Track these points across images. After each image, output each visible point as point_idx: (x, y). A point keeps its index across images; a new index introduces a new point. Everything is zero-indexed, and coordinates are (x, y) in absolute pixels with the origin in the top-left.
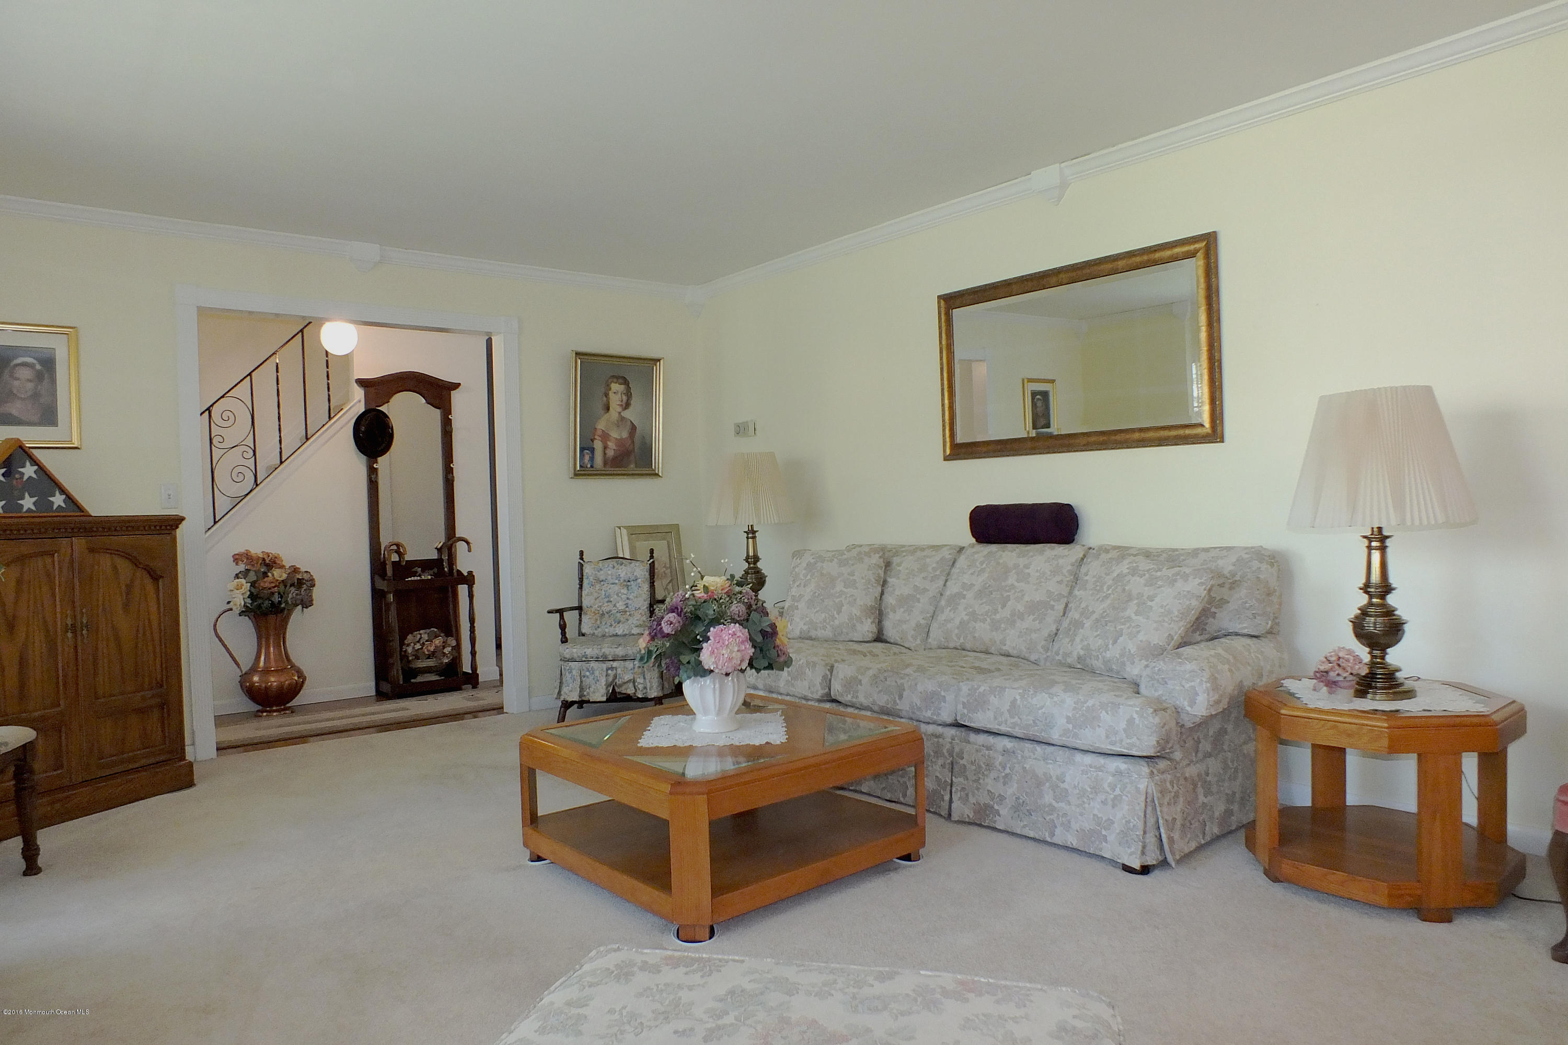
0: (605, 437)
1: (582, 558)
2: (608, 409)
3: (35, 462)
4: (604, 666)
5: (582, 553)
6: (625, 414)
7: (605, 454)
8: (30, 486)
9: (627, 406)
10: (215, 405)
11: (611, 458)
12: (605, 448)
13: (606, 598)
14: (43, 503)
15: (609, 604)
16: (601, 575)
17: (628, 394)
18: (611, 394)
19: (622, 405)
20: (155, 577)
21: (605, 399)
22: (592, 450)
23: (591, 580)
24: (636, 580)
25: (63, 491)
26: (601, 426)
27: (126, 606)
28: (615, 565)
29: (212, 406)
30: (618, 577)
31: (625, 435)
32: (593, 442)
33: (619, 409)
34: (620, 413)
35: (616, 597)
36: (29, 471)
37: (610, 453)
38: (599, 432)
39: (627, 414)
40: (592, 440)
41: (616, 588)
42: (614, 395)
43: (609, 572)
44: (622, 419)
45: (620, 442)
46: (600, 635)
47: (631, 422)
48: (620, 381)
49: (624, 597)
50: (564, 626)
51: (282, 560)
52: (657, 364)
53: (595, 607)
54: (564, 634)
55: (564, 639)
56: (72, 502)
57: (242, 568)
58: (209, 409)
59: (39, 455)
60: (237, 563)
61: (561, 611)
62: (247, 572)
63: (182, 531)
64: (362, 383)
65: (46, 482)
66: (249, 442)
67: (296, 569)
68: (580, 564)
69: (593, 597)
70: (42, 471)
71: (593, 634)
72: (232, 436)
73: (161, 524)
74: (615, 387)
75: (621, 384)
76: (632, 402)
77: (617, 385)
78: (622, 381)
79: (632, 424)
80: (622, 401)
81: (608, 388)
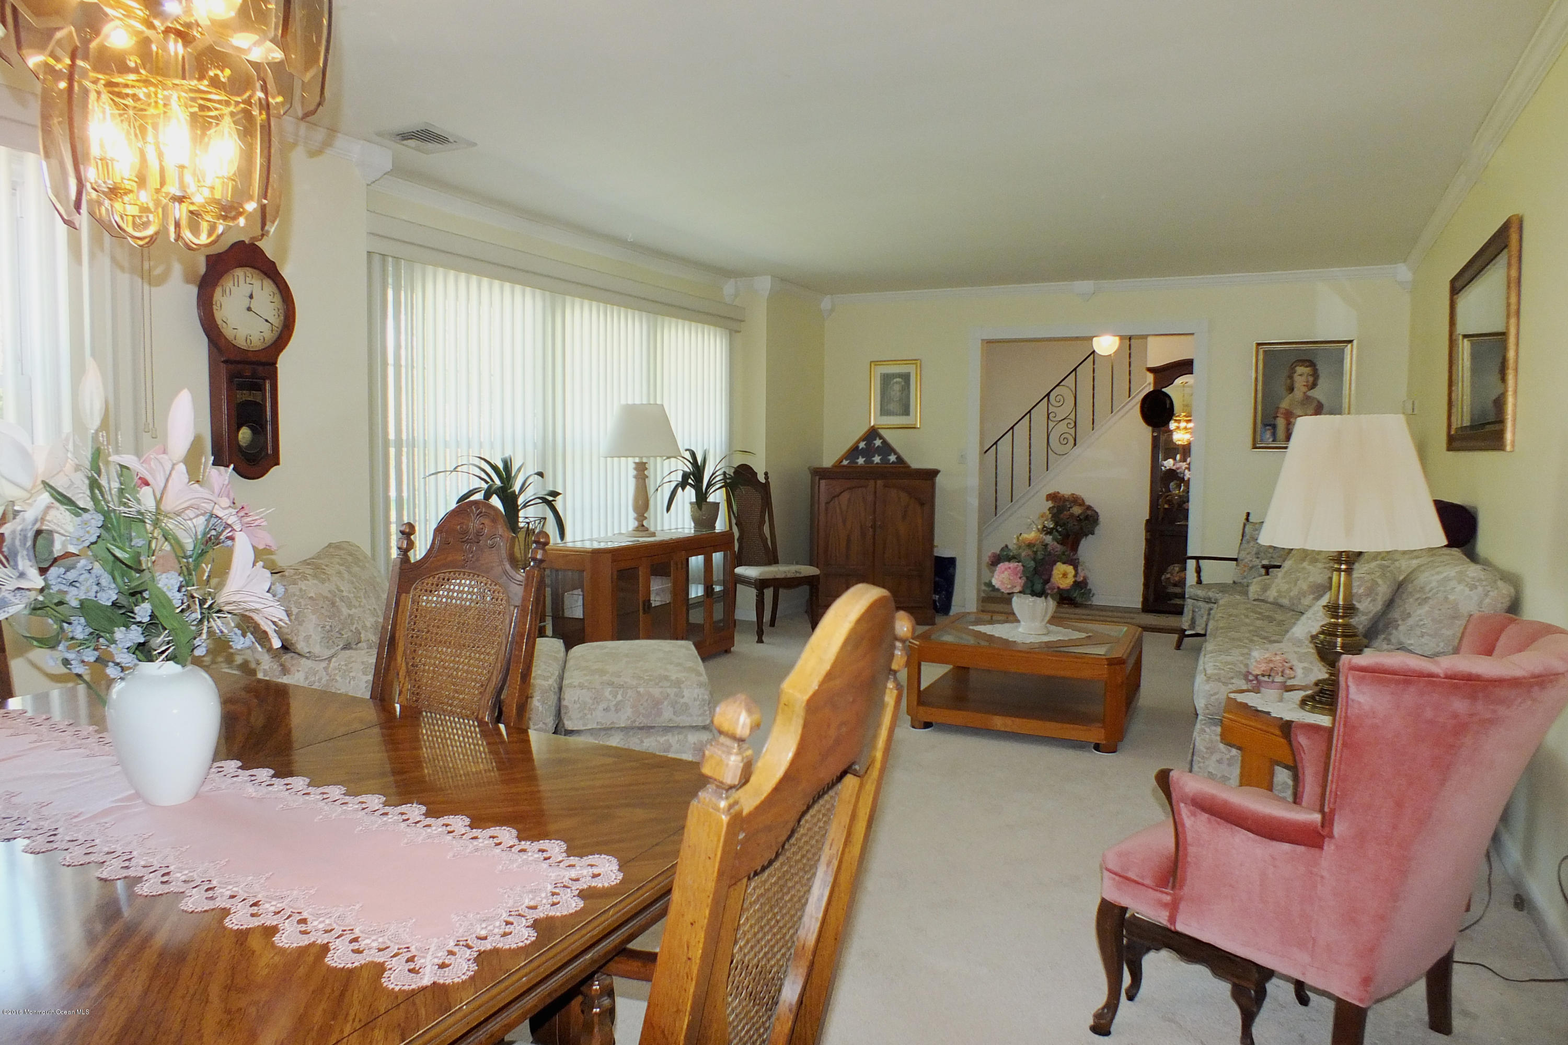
0: (1288, 415)
1: (1247, 519)
2: (1291, 389)
3: (881, 437)
4: (1208, 606)
5: (1248, 514)
6: (1310, 393)
7: (1287, 430)
8: (878, 451)
9: (1314, 385)
10: (1051, 393)
12: (1289, 424)
13: (1255, 554)
14: (885, 460)
15: (1256, 559)
16: (1255, 534)
17: (1315, 375)
18: (1296, 377)
19: (1307, 386)
20: (922, 504)
21: (1289, 381)
22: (1274, 427)
23: (1248, 537)
25: (896, 453)
26: (1284, 404)
27: (904, 517)
29: (1049, 393)
31: (1310, 412)
32: (1275, 419)
33: (1305, 389)
34: (1305, 393)
35: (1263, 554)
36: (878, 442)
38: (1281, 411)
39: (1315, 393)
40: (1275, 417)
42: (1299, 377)
44: (1309, 398)
47: (1318, 399)
49: (1269, 555)
50: (1198, 571)
51: (1083, 501)
52: (1349, 345)
53: (1246, 560)
54: (1199, 577)
55: (1199, 582)
56: (900, 459)
57: (1050, 504)
58: (1048, 395)
59: (882, 432)
60: (1047, 500)
61: (1197, 559)
62: (1053, 507)
63: (939, 479)
64: (1150, 370)
65: (887, 449)
66: (1072, 416)
67: (1089, 508)
68: (1245, 525)
69: (1246, 552)
70: (885, 442)
71: (1240, 583)
72: (1061, 413)
73: (931, 475)
74: (1300, 370)
75: (1307, 367)
76: (1321, 382)
77: (1302, 368)
78: (1308, 364)
79: (1319, 402)
80: (1307, 382)
81: (1292, 371)
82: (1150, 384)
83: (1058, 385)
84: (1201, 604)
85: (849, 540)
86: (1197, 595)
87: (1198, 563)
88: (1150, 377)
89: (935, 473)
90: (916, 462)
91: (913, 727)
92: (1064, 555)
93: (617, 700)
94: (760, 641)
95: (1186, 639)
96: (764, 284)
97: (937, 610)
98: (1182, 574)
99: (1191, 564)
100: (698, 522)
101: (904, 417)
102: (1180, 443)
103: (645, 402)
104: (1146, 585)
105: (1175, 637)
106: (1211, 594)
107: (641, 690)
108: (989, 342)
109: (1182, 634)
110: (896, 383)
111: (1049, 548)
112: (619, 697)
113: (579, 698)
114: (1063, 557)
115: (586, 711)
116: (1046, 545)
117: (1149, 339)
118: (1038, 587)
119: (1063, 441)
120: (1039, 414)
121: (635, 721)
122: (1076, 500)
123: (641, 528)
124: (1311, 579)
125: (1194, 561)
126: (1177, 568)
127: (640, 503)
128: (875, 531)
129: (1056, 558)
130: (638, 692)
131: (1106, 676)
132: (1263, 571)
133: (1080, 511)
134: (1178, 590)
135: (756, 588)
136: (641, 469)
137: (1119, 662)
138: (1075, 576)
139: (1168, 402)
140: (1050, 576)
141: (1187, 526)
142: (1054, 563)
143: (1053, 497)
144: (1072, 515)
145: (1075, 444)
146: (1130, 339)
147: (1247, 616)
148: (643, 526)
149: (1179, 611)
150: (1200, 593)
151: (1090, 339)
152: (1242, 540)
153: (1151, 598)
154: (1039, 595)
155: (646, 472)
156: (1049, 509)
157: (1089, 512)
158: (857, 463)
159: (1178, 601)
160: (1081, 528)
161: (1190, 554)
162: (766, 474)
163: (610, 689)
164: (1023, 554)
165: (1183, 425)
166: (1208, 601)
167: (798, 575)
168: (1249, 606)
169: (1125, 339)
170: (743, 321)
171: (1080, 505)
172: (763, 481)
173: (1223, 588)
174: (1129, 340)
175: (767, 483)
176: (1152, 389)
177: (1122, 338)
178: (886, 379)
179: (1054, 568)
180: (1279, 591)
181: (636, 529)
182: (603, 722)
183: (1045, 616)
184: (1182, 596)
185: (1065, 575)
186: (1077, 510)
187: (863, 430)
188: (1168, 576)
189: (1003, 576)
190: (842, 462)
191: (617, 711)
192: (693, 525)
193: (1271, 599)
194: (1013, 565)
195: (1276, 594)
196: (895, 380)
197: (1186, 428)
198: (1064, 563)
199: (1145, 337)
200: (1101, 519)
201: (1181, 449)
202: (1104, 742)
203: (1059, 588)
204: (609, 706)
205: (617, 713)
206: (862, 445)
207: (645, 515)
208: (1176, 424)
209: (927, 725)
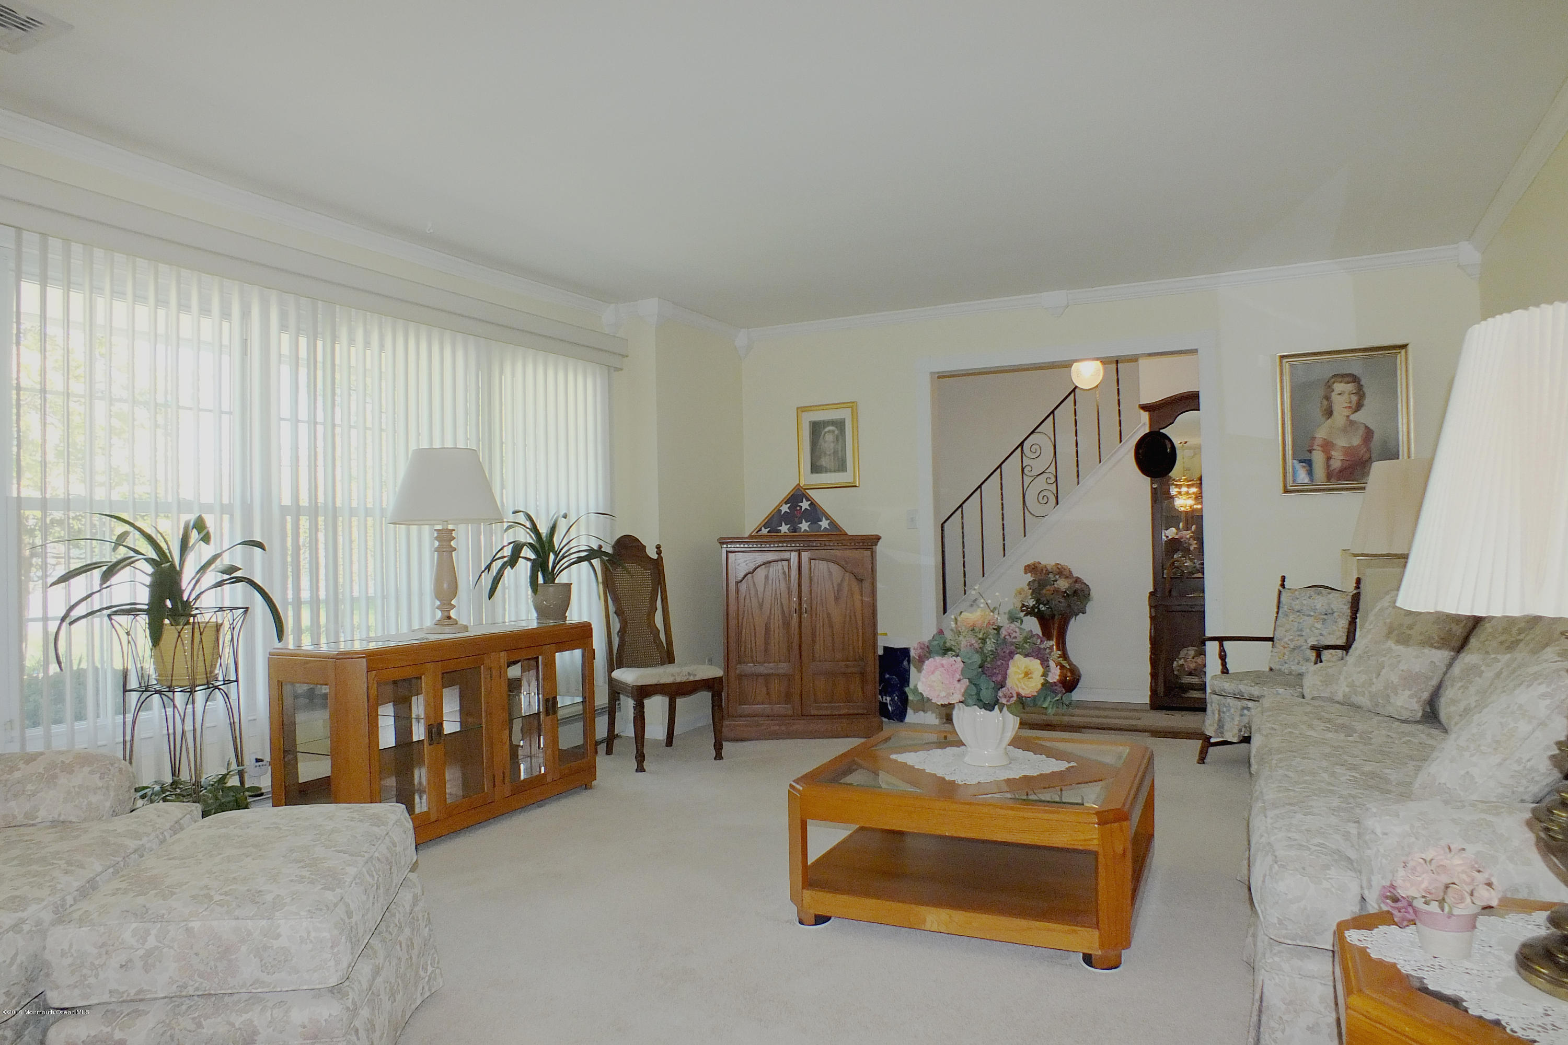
0: (1327, 446)
1: (1283, 586)
2: (1329, 413)
3: (810, 499)
4: (1240, 704)
5: (1283, 579)
6: (1354, 417)
7: (1328, 466)
8: (806, 515)
9: (1359, 406)
10: (1026, 442)
11: (1337, 471)
12: (1329, 458)
13: (1298, 631)
14: (814, 526)
15: (1300, 638)
16: (1296, 605)
17: (1360, 394)
18: (1334, 396)
19: (1350, 408)
20: (860, 580)
21: (1325, 403)
22: (1310, 462)
23: (1286, 609)
24: (1333, 613)
25: (828, 517)
26: (1321, 434)
27: (838, 597)
28: (1312, 593)
29: (1023, 442)
30: (1314, 610)
31: (1356, 441)
32: (1311, 453)
33: (1346, 412)
34: (1348, 417)
35: (1308, 630)
36: (805, 505)
37: (1336, 464)
38: (1318, 442)
39: (1358, 417)
40: (1310, 451)
41: (1310, 620)
42: (1339, 396)
43: (1305, 602)
44: (1352, 423)
45: (1348, 451)
46: (1287, 672)
47: (1365, 425)
48: (1350, 379)
49: (1317, 632)
50: (1223, 657)
51: (1070, 572)
52: (1403, 351)
53: (1286, 639)
54: (1224, 664)
55: (1225, 671)
56: (833, 524)
57: (1029, 577)
58: (1021, 444)
59: (812, 493)
60: (1026, 573)
61: (1221, 640)
62: (1034, 581)
63: (880, 548)
64: (1144, 407)
65: (815, 514)
66: (1052, 469)
67: (1077, 580)
68: (1280, 592)
69: (1284, 629)
70: (813, 504)
71: (1280, 670)
72: (1038, 466)
73: (870, 542)
74: (1339, 387)
75: (1348, 383)
76: (1366, 402)
77: (1342, 384)
78: (1350, 380)
79: (1367, 427)
80: (1350, 402)
81: (1329, 386)
82: (1144, 424)
83: (1033, 432)
84: (1230, 701)
85: (767, 629)
86: (1224, 690)
87: (1221, 645)
88: (1145, 416)
89: (878, 538)
90: (852, 528)
91: (801, 922)
92: (1026, 643)
93: (148, 946)
94: (640, 769)
95: (1211, 749)
96: (650, 307)
97: (888, 716)
98: (1199, 660)
99: (1212, 648)
100: (542, 612)
101: (841, 474)
102: (1183, 509)
103: (449, 444)
104: (1154, 676)
105: (1197, 744)
106: (1242, 688)
107: (196, 925)
108: (942, 376)
109: (1207, 744)
110: (829, 431)
111: (1003, 632)
112: (151, 942)
113: (71, 946)
114: (1027, 646)
115: (85, 971)
116: (998, 629)
117: (1142, 362)
118: (986, 695)
119: (1042, 499)
120: (1012, 467)
121: (185, 986)
122: (1061, 572)
123: (447, 622)
124: (1403, 666)
125: (1216, 644)
126: (1191, 651)
127: (445, 586)
128: (800, 617)
129: (1013, 648)
130: (188, 930)
131: (1096, 842)
132: (1312, 655)
133: (1067, 586)
134: (1195, 680)
135: (633, 697)
136: (445, 539)
137: (1120, 816)
138: (1045, 675)
139: (1169, 446)
140: (1005, 677)
141: (1204, 597)
142: (1011, 655)
143: (1032, 568)
144: (1057, 591)
145: (1057, 503)
146: (1117, 362)
147: (1311, 727)
148: (449, 618)
149: (1200, 707)
150: (1228, 685)
151: (1068, 365)
152: (1278, 613)
153: (1161, 690)
154: (989, 707)
155: (452, 543)
156: (1029, 584)
157: (1077, 586)
158: (780, 531)
159: (1195, 694)
160: (1069, 606)
161: (1209, 634)
162: (658, 547)
163: (134, 925)
164: (963, 643)
165: (1184, 489)
166: (1239, 697)
167: (692, 678)
168: (1309, 709)
169: (1111, 363)
170: (627, 356)
171: (1067, 577)
172: (655, 556)
173: (1257, 677)
174: (1115, 363)
175: (659, 560)
176: (1147, 431)
177: (1105, 361)
178: (816, 428)
179: (1011, 663)
180: (1352, 685)
181: (439, 623)
182: (122, 989)
183: (1001, 741)
184: (1202, 688)
185: (1027, 674)
186: (1063, 584)
187: (786, 490)
188: (1182, 662)
189: (933, 678)
190: (760, 530)
191: (147, 968)
192: (535, 615)
193: (1339, 697)
194: (948, 660)
195: (1347, 690)
196: (827, 430)
197: (1187, 493)
198: (1026, 656)
199: (1134, 359)
200: (1093, 593)
201: (1183, 518)
202: (1099, 953)
203: (1018, 694)
204: (130, 961)
205: (147, 971)
206: (785, 508)
207: (453, 602)
208: (1177, 490)
209: (821, 919)
